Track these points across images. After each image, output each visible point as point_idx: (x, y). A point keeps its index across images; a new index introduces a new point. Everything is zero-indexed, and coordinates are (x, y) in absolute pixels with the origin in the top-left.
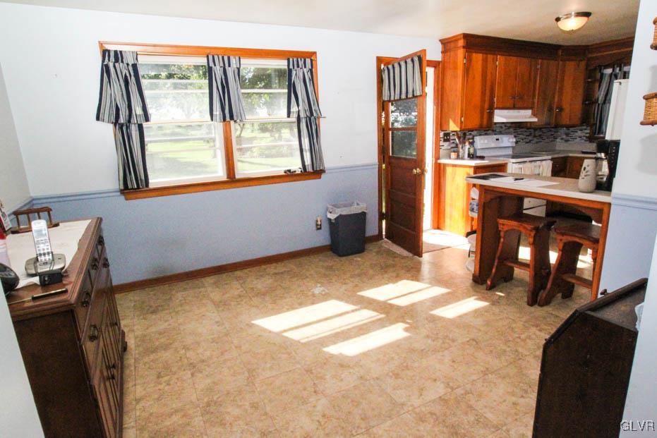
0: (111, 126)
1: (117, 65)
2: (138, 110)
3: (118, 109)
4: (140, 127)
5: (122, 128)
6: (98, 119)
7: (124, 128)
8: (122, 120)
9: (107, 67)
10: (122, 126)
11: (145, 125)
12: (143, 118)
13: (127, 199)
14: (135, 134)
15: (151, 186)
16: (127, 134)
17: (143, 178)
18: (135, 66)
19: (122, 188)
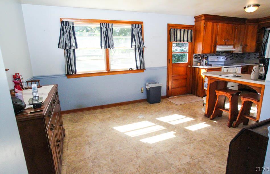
0: (63, 50)
1: (66, 27)
2: (73, 44)
3: (66, 44)
4: (74, 51)
6: (58, 47)
8: (67, 48)
9: (63, 27)
10: (67, 50)
11: (76, 50)
12: (75, 47)
13: (68, 78)
14: (72, 53)
15: (77, 73)
16: (69, 53)
17: (74, 70)
18: (73, 27)
19: (66, 74)
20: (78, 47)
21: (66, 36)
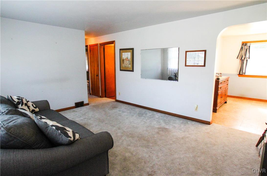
0: (239, 60)
1: (245, 47)
2: (247, 56)
3: (242, 56)
4: (247, 60)
5: (242, 61)
6: (237, 58)
7: (243, 61)
8: (243, 59)
9: (242, 47)
10: (242, 60)
11: (248, 60)
12: (248, 58)
13: (239, 76)
14: (245, 62)
15: (246, 74)
16: (243, 62)
17: (244, 72)
18: (249, 47)
19: (238, 74)
20: (250, 58)
21: (243, 52)
